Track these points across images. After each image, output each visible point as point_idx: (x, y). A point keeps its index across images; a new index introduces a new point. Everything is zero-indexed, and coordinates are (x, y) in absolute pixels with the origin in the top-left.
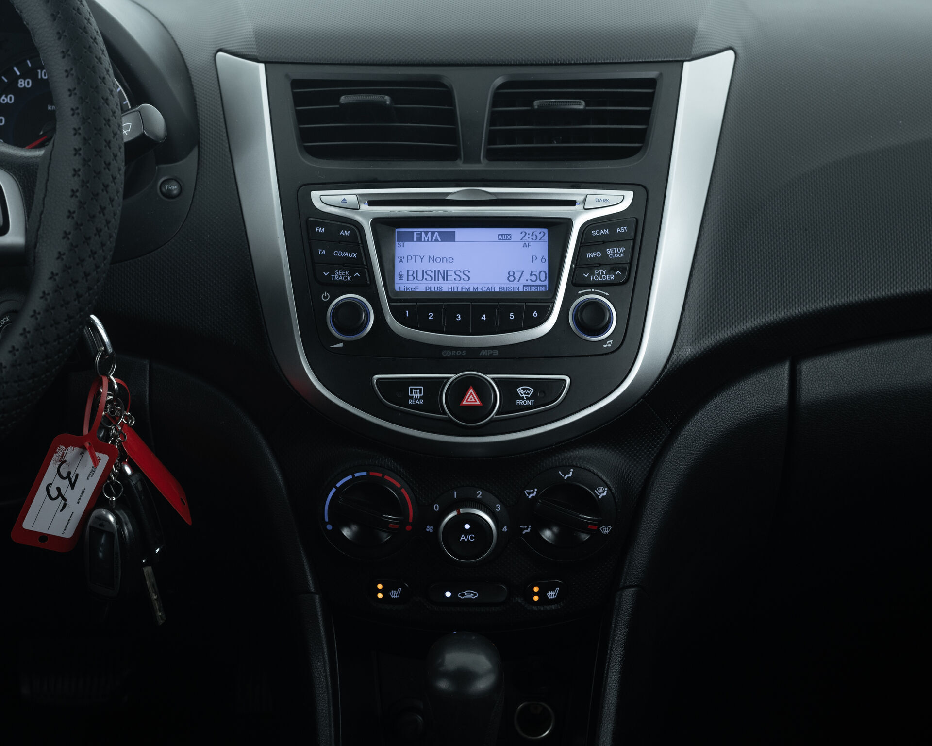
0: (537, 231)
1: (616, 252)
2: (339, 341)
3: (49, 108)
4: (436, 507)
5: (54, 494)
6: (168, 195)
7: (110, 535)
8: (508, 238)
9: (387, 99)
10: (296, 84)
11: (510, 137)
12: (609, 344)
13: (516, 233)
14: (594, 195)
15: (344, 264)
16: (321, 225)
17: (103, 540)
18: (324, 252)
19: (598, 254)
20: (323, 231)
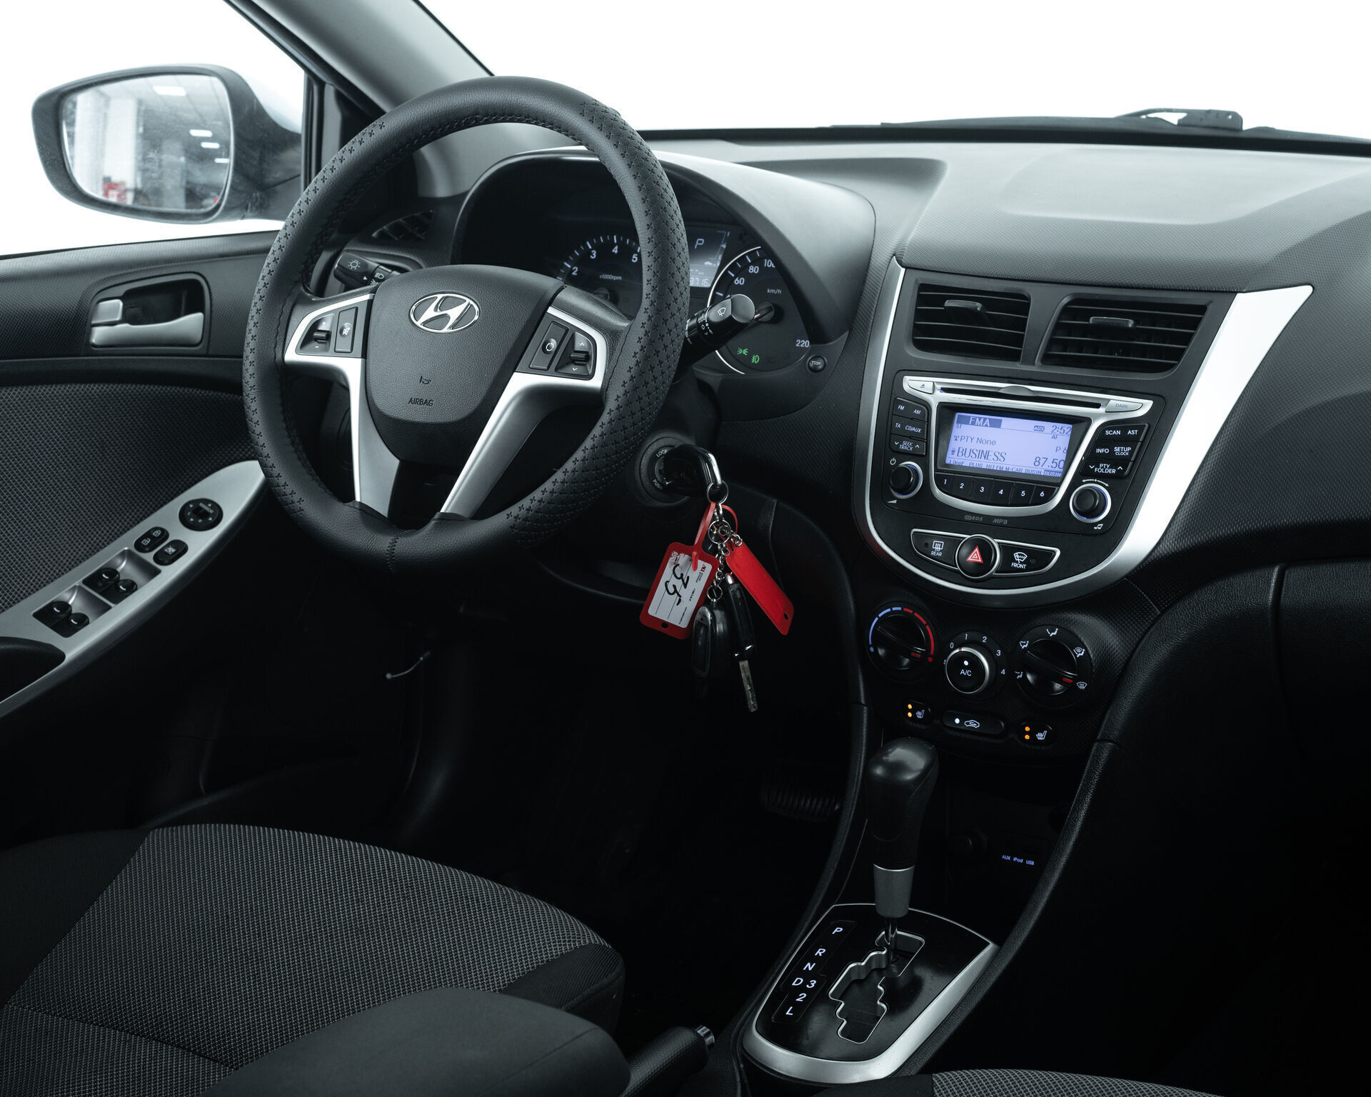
0: (1065, 426)
1: (1121, 451)
2: (894, 498)
3: (768, 291)
4: (952, 645)
5: (672, 590)
6: (814, 370)
7: (706, 627)
8: (1041, 429)
9: (979, 306)
10: (923, 287)
11: (1065, 345)
12: (1099, 527)
13: (1048, 426)
14: (1116, 401)
15: (912, 437)
16: (902, 403)
17: (702, 631)
18: (899, 426)
19: (1106, 451)
20: (902, 408)
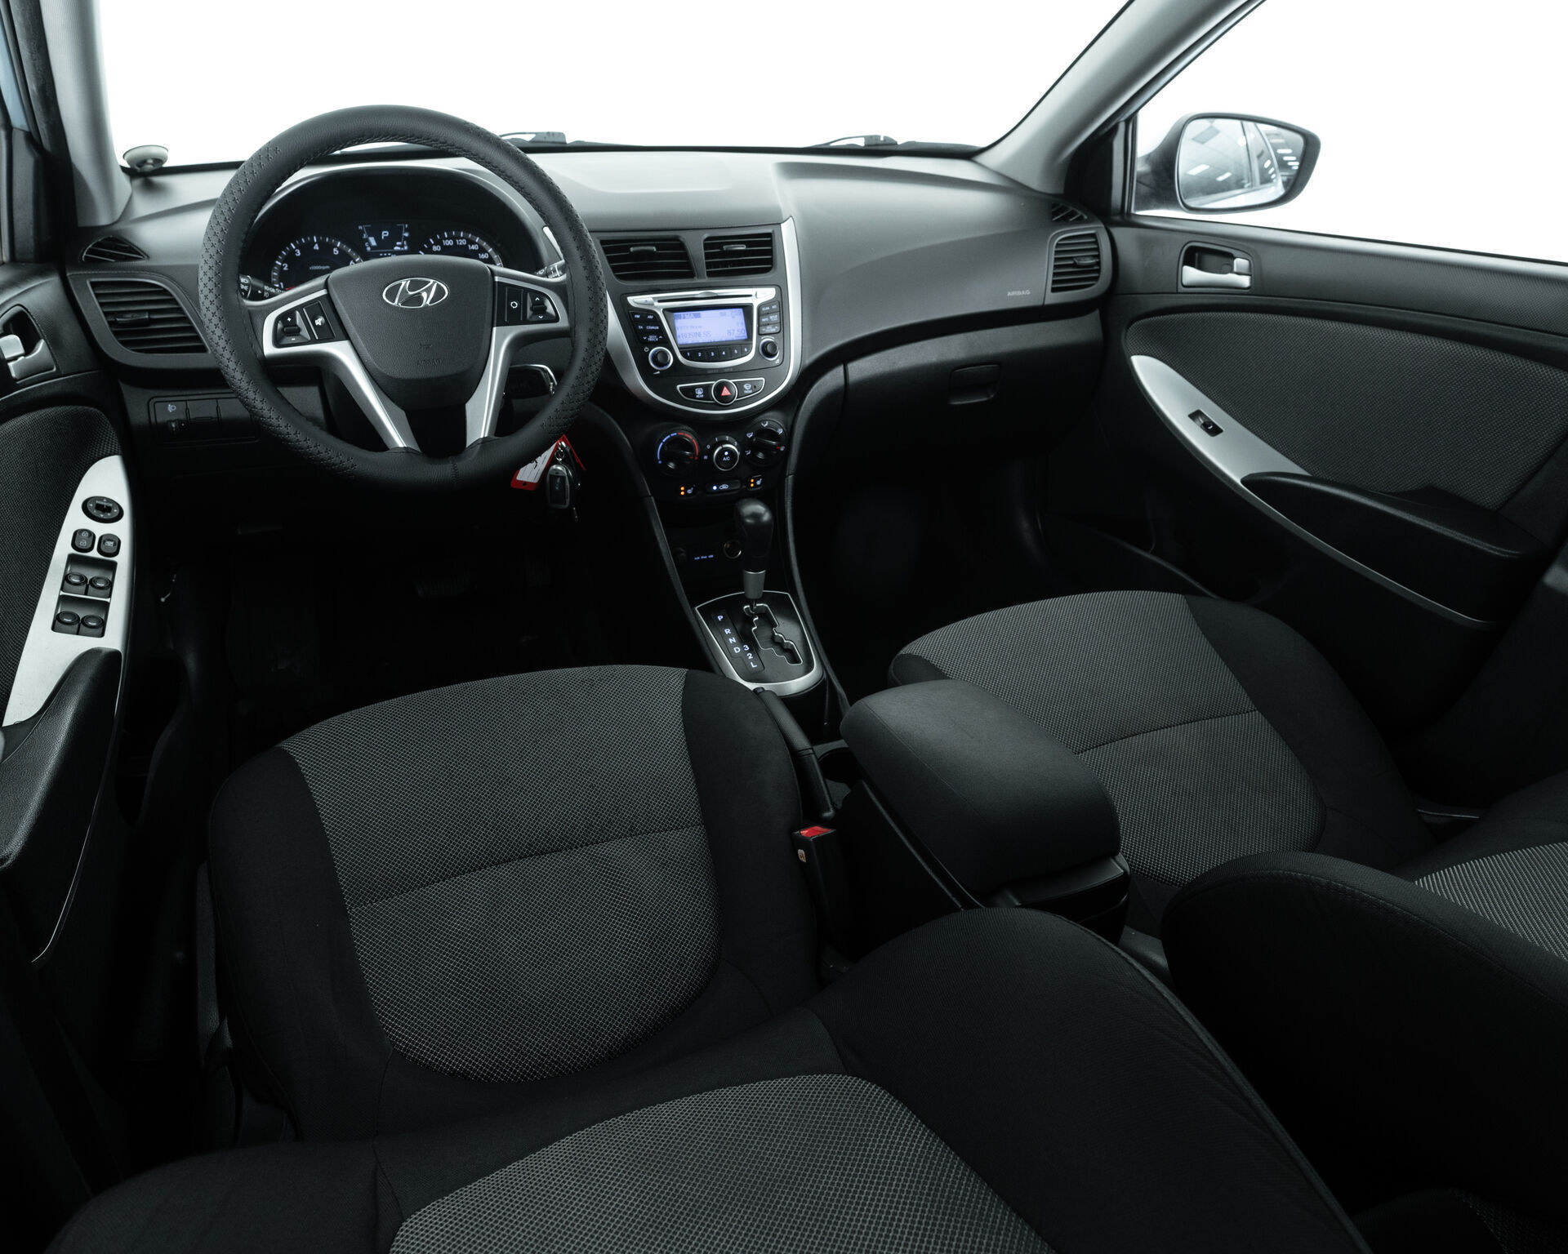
0: (737, 310)
1: (774, 318)
2: (657, 371)
4: (708, 447)
7: (562, 477)
8: (725, 314)
9: (654, 248)
11: (716, 265)
12: (778, 362)
13: (728, 311)
14: (758, 291)
15: (653, 332)
16: (637, 314)
17: (558, 481)
18: (641, 327)
19: (768, 319)
20: (638, 316)
